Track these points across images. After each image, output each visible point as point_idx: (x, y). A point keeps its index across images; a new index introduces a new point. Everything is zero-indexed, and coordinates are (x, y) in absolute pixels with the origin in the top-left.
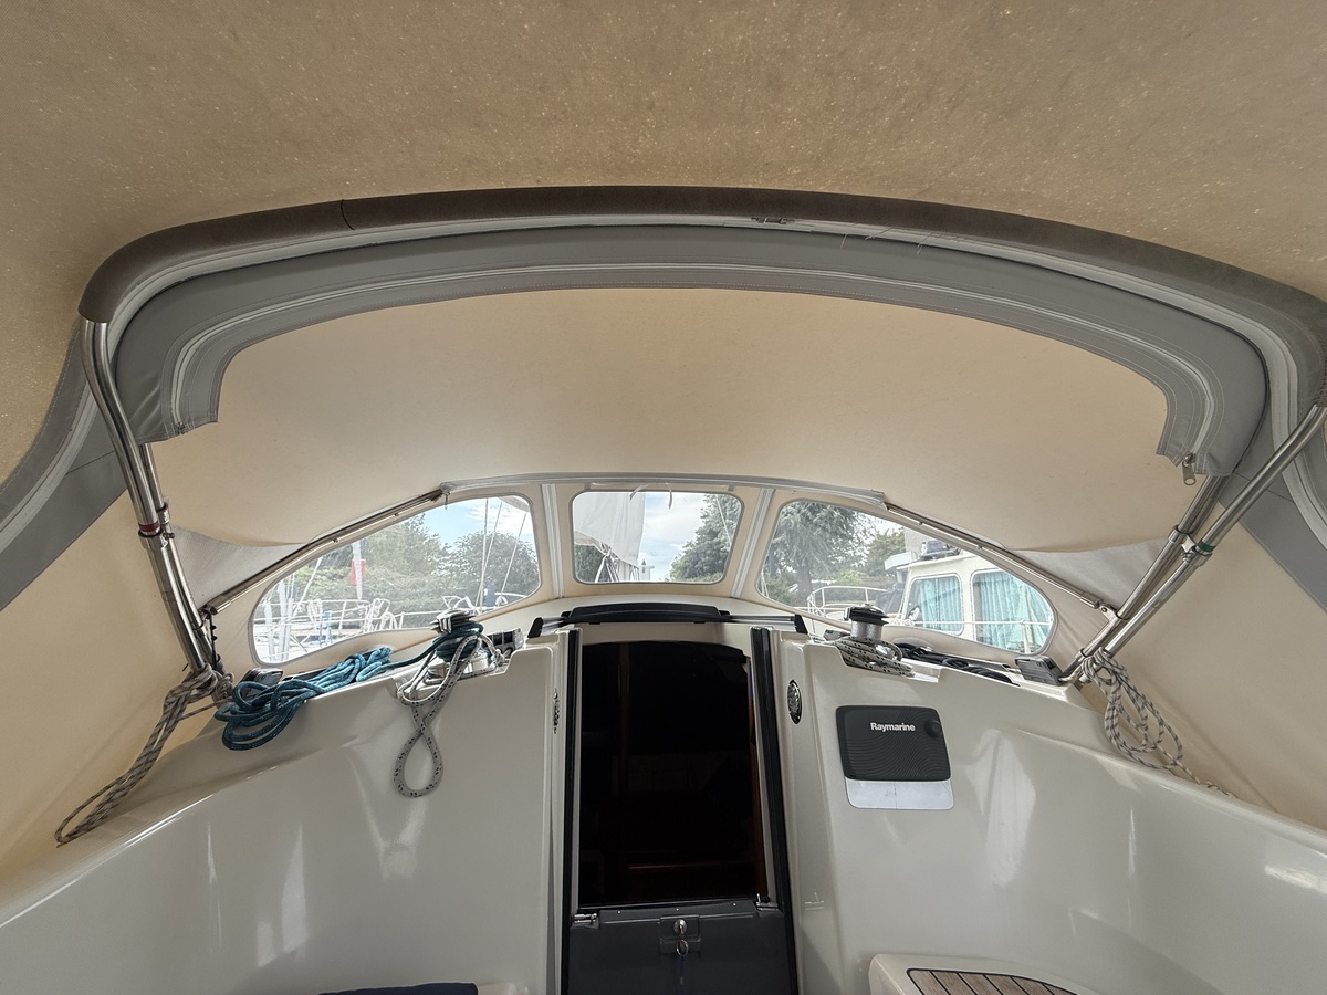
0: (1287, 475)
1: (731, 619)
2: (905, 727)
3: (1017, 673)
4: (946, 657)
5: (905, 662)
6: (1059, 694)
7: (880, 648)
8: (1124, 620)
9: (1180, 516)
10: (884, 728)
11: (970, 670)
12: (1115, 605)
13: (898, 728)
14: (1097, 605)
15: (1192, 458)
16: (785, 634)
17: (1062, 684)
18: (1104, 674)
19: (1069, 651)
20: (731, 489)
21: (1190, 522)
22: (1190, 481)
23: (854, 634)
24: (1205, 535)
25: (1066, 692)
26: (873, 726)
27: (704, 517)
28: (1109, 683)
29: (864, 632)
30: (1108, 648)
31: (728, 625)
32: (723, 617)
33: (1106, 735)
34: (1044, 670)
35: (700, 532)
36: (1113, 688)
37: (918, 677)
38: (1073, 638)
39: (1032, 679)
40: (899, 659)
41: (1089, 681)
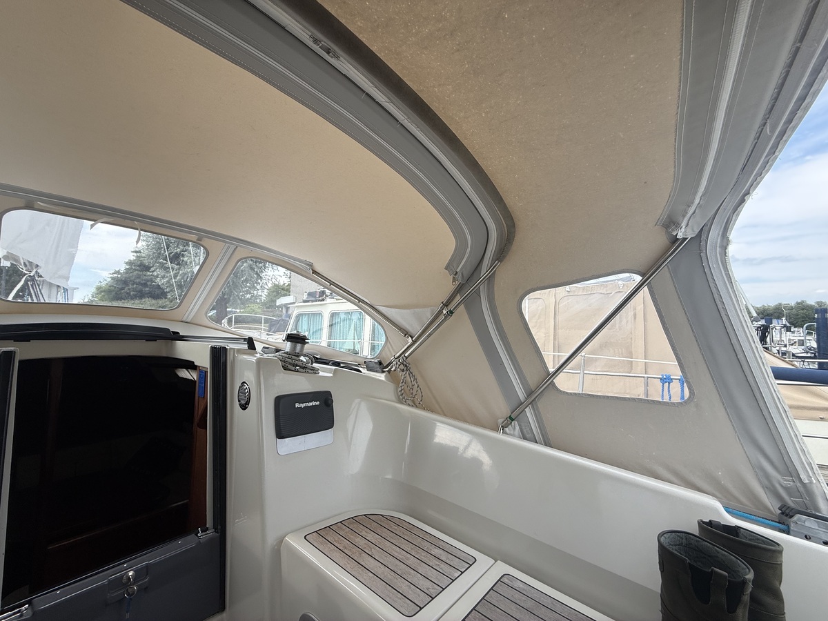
0: (481, 287)
1: (182, 338)
2: (314, 403)
3: (364, 368)
4: (330, 361)
5: (315, 365)
6: (382, 377)
7: (302, 358)
8: (414, 342)
9: (445, 299)
10: (302, 405)
11: (343, 367)
12: (413, 335)
13: (311, 404)
14: (405, 335)
15: (457, 273)
16: (239, 351)
17: (383, 372)
18: (402, 367)
19: (389, 357)
20: (200, 239)
21: (447, 302)
22: (454, 283)
23: (288, 349)
24: (452, 307)
25: (385, 376)
26: (297, 405)
27: (136, 252)
28: (403, 371)
29: (294, 348)
30: (406, 355)
31: (179, 343)
32: (174, 336)
33: (398, 394)
34: (377, 366)
35: (130, 263)
36: (404, 373)
37: (321, 374)
38: (391, 350)
39: (371, 371)
40: (312, 364)
41: (395, 370)
